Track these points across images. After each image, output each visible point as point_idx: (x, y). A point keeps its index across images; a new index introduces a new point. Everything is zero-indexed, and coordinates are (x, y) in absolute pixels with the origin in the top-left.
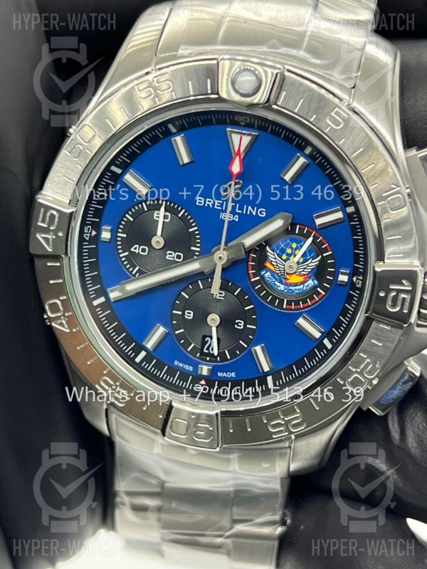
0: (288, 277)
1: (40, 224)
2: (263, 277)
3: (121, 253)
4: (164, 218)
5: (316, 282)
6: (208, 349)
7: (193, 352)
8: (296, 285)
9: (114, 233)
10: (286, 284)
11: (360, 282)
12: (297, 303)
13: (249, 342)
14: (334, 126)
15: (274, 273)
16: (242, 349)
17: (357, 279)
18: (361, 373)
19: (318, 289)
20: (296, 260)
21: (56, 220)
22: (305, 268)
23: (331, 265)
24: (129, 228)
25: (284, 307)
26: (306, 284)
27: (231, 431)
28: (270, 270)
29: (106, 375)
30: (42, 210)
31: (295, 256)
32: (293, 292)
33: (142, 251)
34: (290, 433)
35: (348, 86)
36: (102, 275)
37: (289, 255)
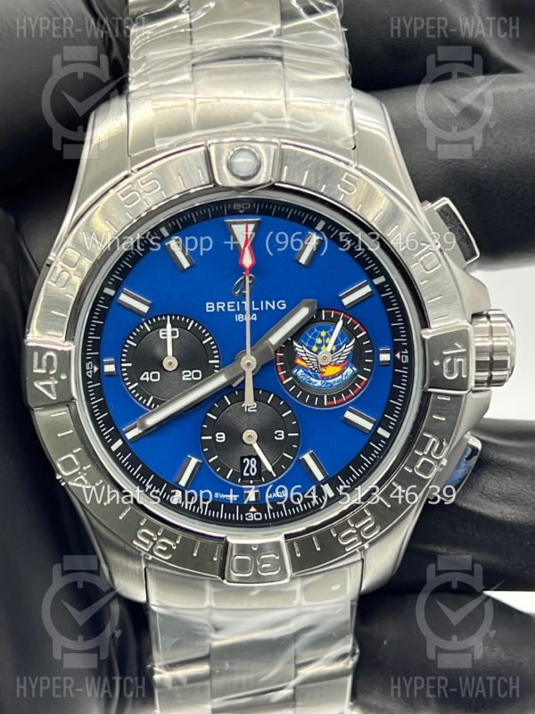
0: (323, 370)
1: (35, 371)
2: (295, 377)
3: (130, 385)
4: (173, 335)
5: (355, 369)
6: (248, 471)
7: (233, 478)
8: (333, 377)
9: (118, 364)
10: (323, 378)
11: (406, 356)
12: (339, 397)
13: (293, 452)
14: (347, 193)
15: (307, 369)
16: (288, 462)
17: (401, 354)
18: (429, 455)
19: (359, 376)
20: (329, 349)
21: (55, 364)
22: (339, 357)
23: (367, 347)
24: (134, 355)
25: (326, 404)
26: (344, 374)
27: (299, 555)
28: (303, 367)
29: (144, 527)
30: (36, 354)
31: (326, 345)
32: (332, 385)
33: (153, 378)
34: (364, 541)
35: (349, 148)
36: (112, 415)
37: (320, 346)
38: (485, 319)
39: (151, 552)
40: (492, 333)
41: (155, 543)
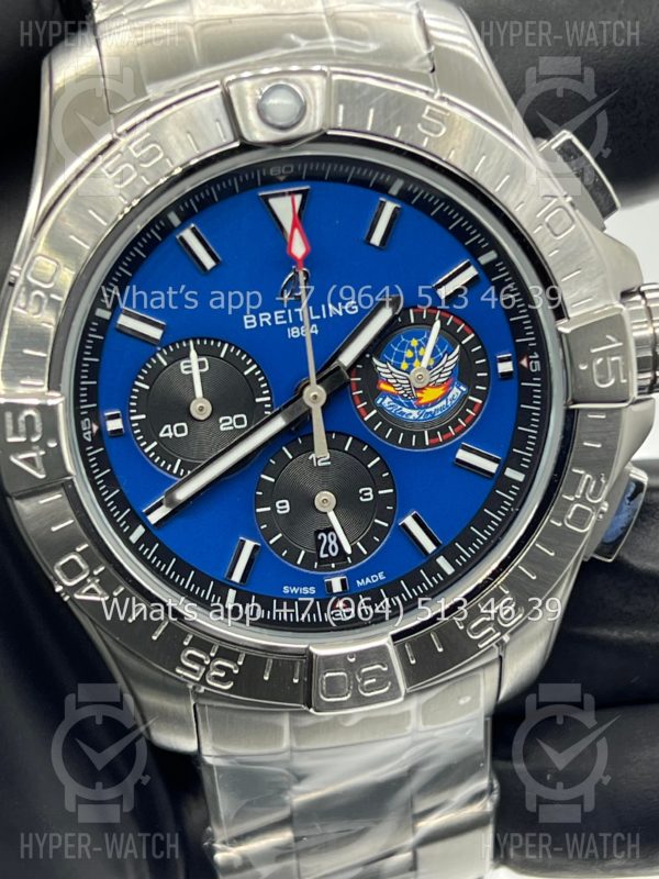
0: (419, 395)
1: (10, 440)
2: (381, 409)
3: (146, 446)
4: (200, 368)
5: (464, 389)
6: (326, 551)
7: (307, 563)
8: (434, 403)
9: (126, 418)
10: (419, 407)
11: (537, 362)
12: (444, 430)
13: (389, 517)
14: (432, 135)
15: (396, 396)
16: (381, 532)
17: (529, 361)
18: (583, 500)
19: (471, 398)
20: (425, 363)
21: (38, 427)
22: (441, 373)
23: (478, 355)
24: (146, 402)
25: (427, 443)
26: (450, 396)
27: (413, 662)
28: (390, 394)
29: (189, 647)
30: (9, 415)
31: (421, 358)
32: (433, 416)
33: (178, 432)
34: (503, 631)
35: (425, 71)
36: (126, 492)
37: (410, 361)
38: (638, 297)
39: (203, 681)
40: (651, 317)
41: (208, 667)
